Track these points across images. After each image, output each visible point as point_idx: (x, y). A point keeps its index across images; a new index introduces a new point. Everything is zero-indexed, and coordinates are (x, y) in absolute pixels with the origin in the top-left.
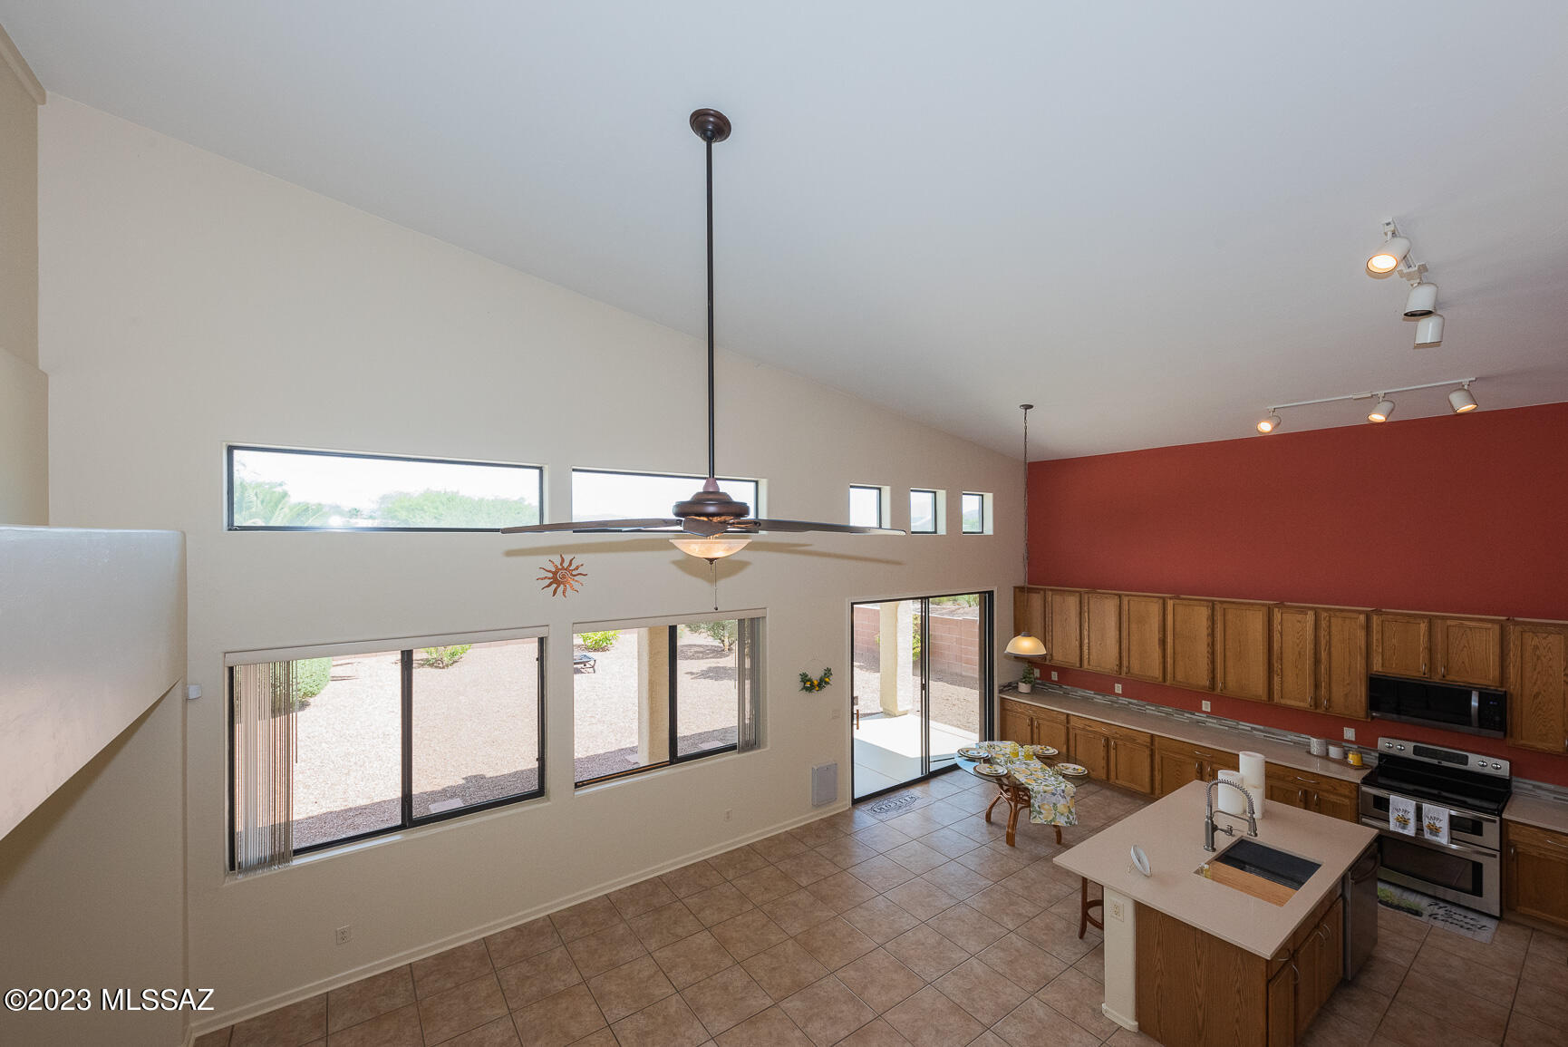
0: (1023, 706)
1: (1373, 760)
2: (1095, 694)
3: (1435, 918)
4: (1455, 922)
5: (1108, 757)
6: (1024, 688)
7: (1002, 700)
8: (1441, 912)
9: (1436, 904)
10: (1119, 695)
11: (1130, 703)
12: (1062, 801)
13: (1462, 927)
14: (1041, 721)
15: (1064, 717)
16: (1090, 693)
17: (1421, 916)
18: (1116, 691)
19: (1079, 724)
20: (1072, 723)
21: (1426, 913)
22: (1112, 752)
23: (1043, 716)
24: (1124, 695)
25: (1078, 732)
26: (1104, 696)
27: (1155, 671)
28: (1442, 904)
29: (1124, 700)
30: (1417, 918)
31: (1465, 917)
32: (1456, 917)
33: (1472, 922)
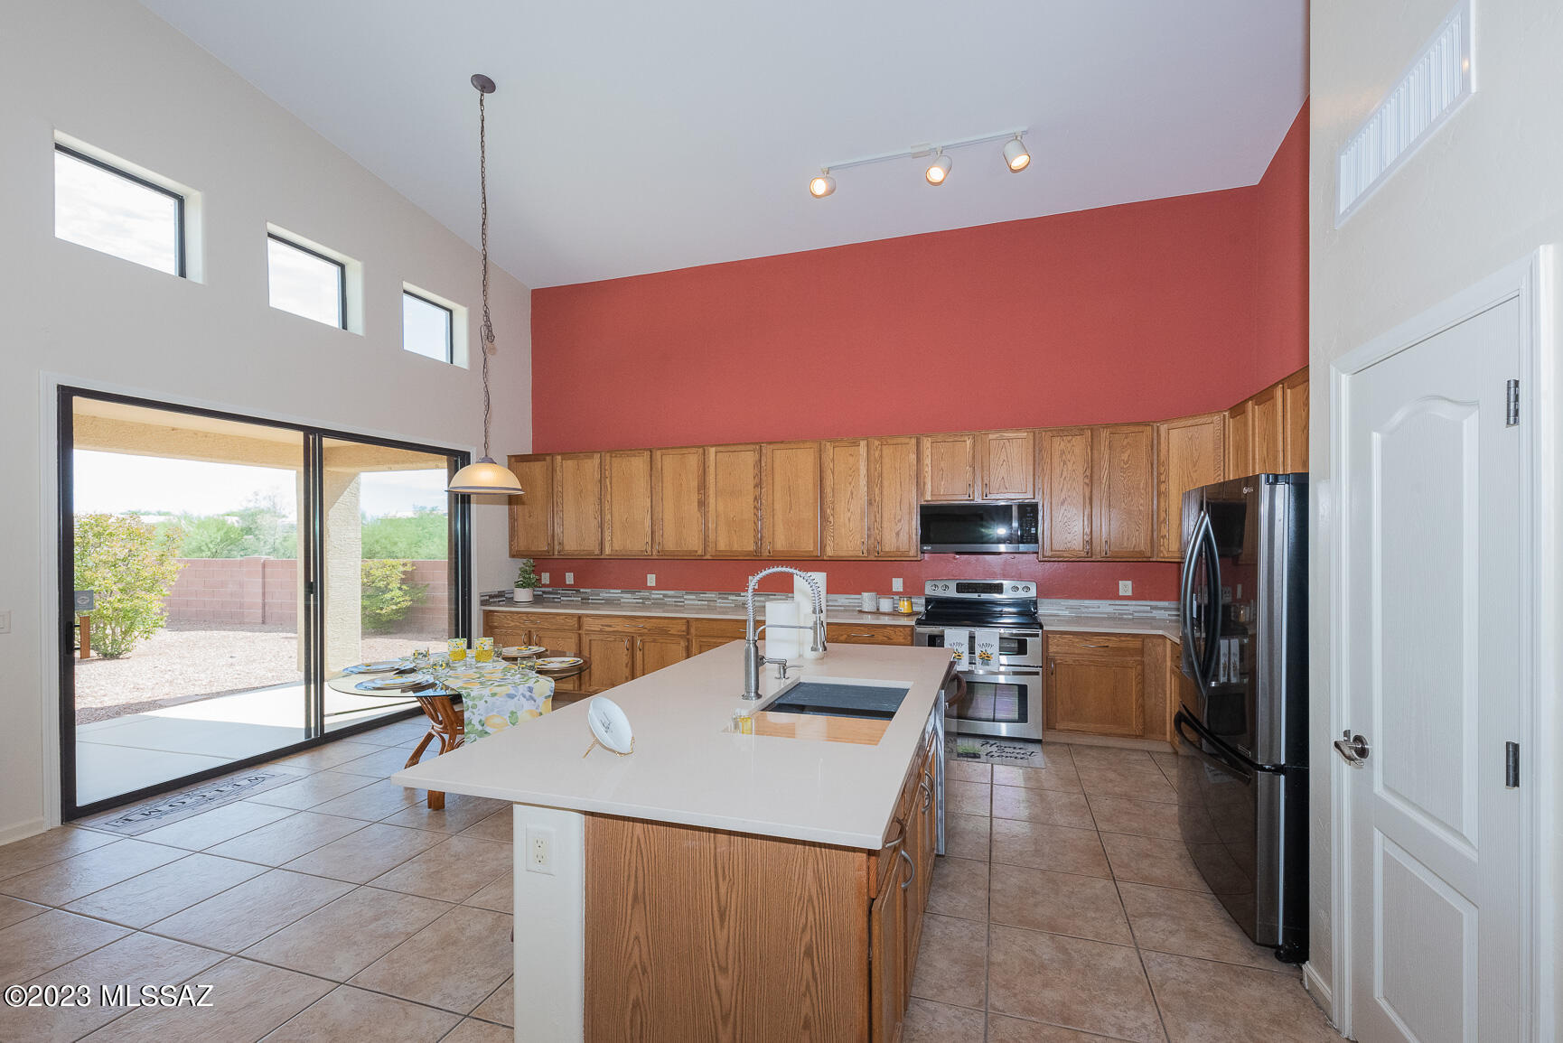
0: (516, 617)
1: (920, 606)
2: (622, 592)
3: (992, 756)
4: (1009, 755)
5: (633, 662)
6: (523, 595)
7: (488, 615)
8: (994, 748)
9: (987, 743)
10: (651, 588)
11: (665, 596)
12: (528, 705)
13: (1016, 758)
14: (541, 633)
15: (574, 622)
16: (615, 593)
17: (979, 758)
18: (649, 584)
19: (594, 625)
20: (586, 627)
21: (983, 753)
22: (639, 654)
23: (546, 625)
24: (658, 587)
25: (593, 637)
26: (633, 593)
27: (693, 543)
28: (992, 742)
29: (657, 594)
30: (977, 760)
31: (1015, 748)
32: (1006, 750)
33: (1022, 751)
